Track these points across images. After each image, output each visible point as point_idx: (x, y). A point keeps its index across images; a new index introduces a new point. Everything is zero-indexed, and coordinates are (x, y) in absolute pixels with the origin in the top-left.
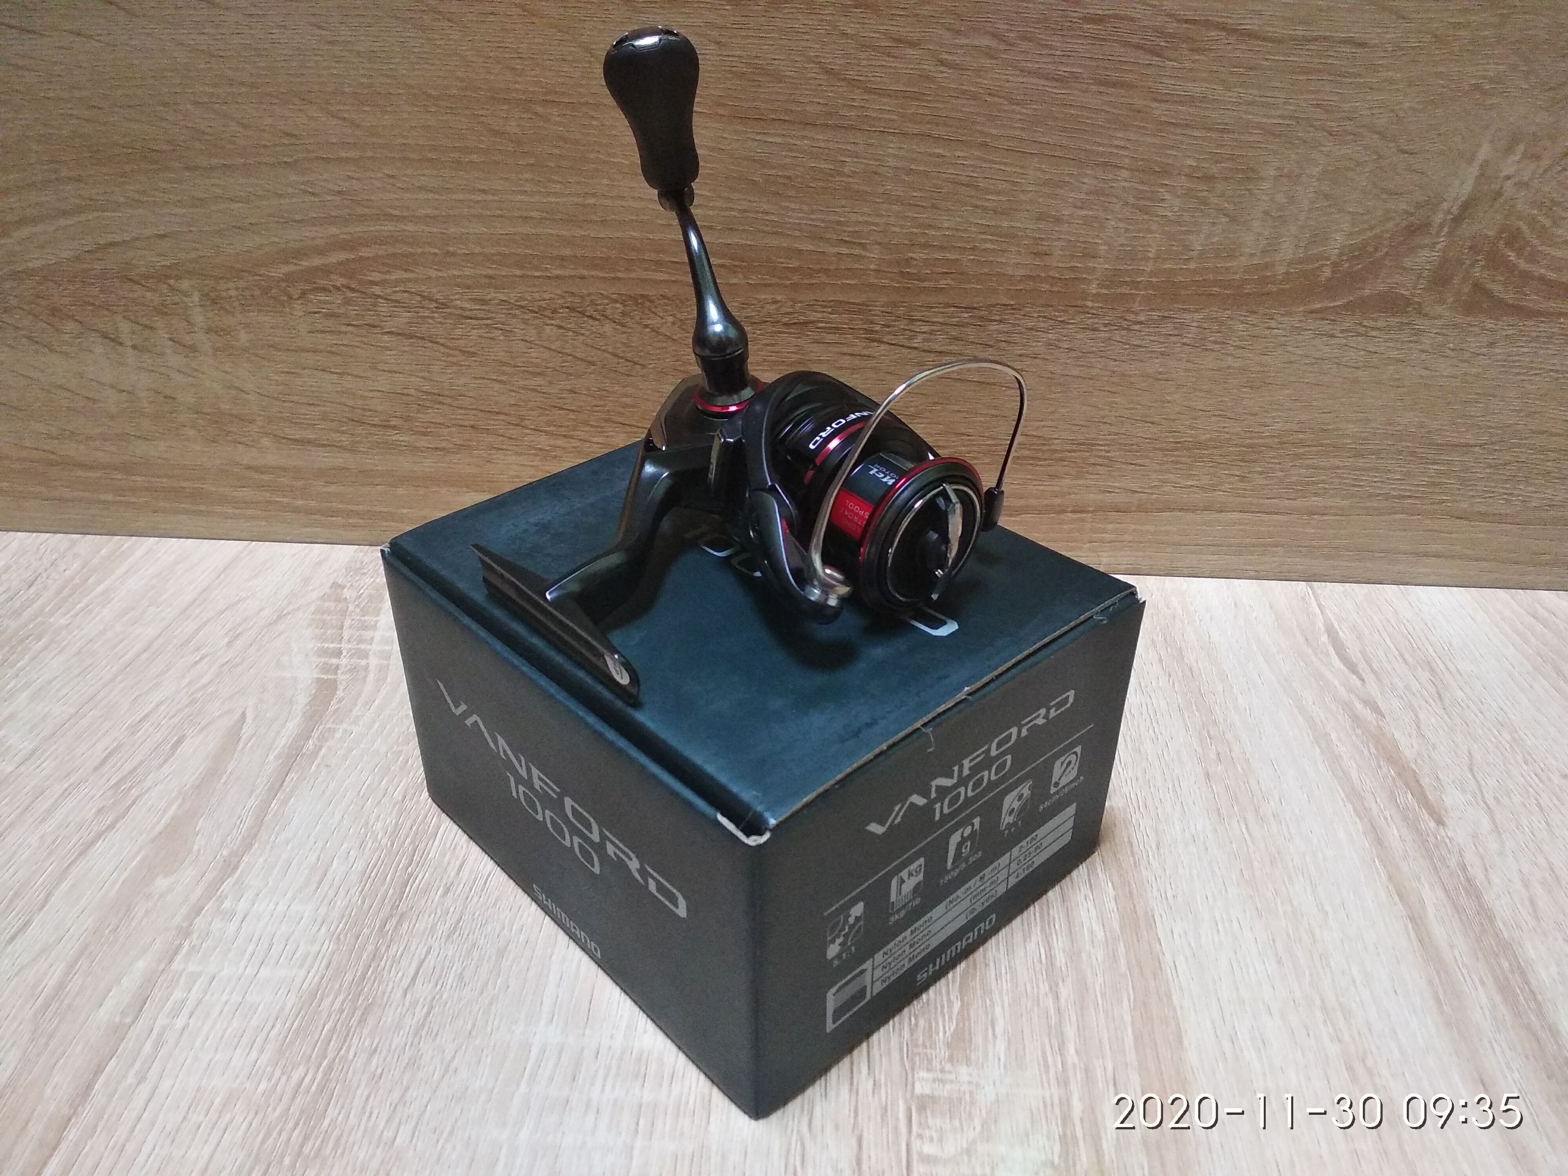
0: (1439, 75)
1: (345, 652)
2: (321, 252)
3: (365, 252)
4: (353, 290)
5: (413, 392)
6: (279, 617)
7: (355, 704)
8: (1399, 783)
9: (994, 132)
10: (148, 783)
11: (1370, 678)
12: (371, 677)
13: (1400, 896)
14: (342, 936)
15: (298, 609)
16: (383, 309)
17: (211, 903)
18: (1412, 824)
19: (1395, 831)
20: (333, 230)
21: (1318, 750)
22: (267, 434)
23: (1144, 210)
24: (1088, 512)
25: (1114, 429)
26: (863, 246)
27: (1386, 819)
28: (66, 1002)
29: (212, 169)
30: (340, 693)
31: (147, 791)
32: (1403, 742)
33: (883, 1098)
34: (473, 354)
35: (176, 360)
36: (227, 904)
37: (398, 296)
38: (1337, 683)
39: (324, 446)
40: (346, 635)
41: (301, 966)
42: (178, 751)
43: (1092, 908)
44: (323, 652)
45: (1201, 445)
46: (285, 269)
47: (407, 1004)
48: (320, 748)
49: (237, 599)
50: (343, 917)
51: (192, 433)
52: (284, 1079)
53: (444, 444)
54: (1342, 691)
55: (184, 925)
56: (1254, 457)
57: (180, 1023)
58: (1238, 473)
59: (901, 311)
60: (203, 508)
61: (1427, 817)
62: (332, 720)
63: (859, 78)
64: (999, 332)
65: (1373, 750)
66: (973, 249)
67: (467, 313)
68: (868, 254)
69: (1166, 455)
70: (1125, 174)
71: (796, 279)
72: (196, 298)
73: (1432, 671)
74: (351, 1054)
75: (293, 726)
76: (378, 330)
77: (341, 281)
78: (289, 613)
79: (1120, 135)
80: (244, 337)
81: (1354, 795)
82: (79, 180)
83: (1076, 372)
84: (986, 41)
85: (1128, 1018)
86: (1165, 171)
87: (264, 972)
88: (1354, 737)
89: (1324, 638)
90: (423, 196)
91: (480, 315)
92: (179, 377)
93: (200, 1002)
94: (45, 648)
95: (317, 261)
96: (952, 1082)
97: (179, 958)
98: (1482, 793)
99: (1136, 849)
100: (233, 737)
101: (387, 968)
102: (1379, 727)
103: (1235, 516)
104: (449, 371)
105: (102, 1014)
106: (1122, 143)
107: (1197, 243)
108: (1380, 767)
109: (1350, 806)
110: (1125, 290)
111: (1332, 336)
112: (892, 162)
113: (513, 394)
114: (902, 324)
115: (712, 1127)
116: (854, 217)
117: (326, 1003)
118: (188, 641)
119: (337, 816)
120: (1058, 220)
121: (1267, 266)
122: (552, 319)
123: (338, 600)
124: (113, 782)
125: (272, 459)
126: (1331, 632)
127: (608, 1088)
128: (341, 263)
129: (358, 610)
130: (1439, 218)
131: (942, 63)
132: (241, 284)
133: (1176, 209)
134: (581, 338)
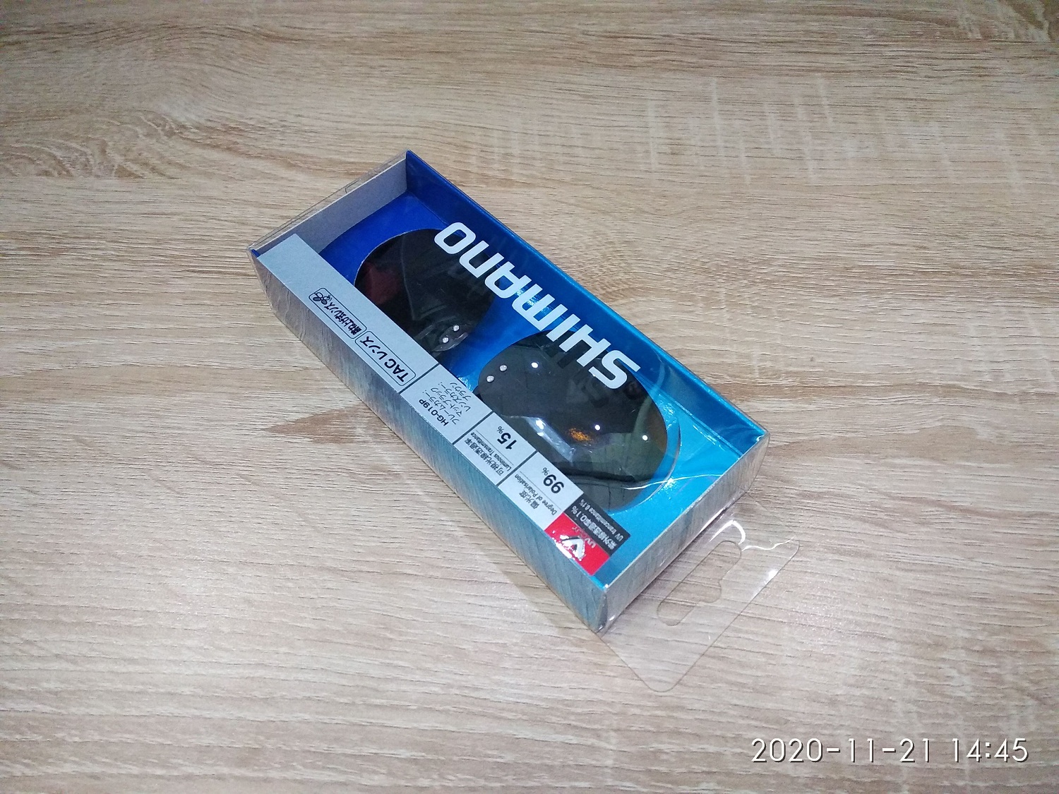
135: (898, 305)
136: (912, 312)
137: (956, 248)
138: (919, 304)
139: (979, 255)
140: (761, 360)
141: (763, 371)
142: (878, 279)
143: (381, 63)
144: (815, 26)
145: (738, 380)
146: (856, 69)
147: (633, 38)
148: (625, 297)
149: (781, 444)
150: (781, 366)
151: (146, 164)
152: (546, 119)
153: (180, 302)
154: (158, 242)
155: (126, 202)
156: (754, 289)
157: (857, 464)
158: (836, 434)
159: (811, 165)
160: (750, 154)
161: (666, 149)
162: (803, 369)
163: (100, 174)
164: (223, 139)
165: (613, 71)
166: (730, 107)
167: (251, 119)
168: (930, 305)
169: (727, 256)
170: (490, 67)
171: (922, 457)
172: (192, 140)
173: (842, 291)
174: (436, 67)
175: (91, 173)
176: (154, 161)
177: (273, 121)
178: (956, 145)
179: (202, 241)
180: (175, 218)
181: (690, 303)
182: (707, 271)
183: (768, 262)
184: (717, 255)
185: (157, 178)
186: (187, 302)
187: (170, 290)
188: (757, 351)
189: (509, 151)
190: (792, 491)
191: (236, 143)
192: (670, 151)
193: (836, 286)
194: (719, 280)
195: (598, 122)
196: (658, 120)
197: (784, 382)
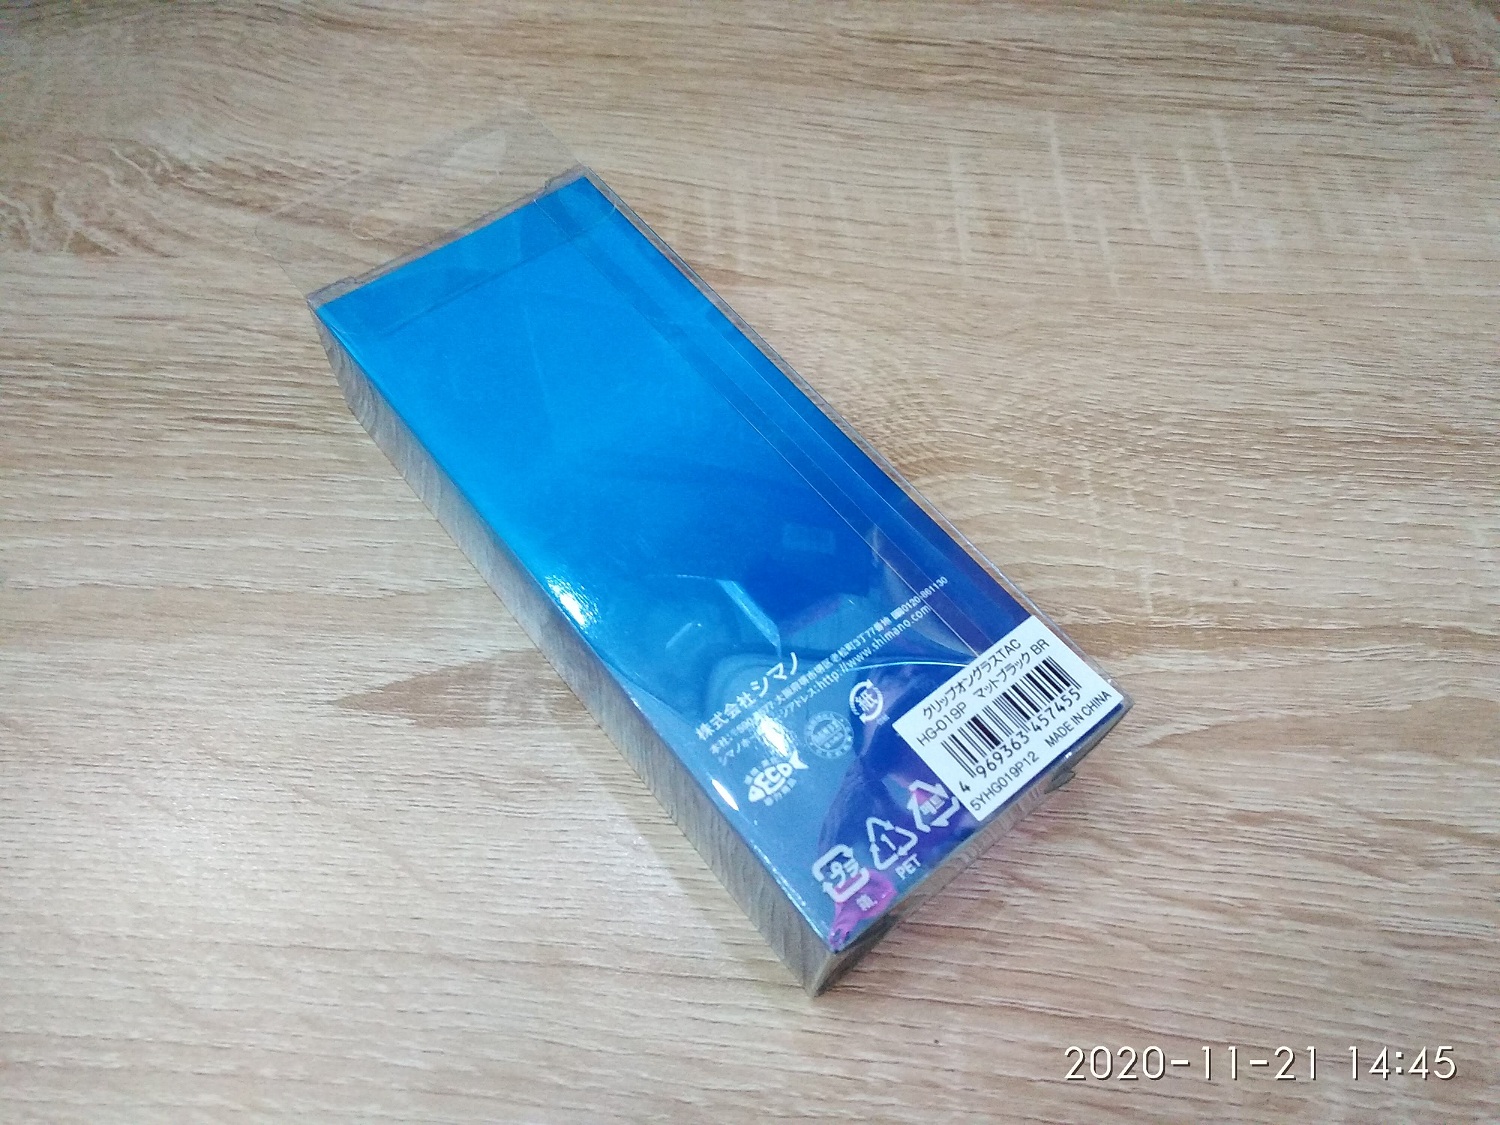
135: (1361, 492)
136: (1385, 505)
137: (1444, 400)
138: (1395, 491)
139: (1480, 412)
140: (1154, 584)
141: (1159, 602)
142: (1330, 448)
143: (516, 70)
144: (1199, 35)
145: (1119, 619)
146: (1266, 105)
147: (921, 43)
148: (930, 473)
149: (1196, 728)
150: (1187, 595)
151: (120, 231)
152: (789, 172)
153: (180, 473)
154: (144, 366)
155: (88, 297)
156: (1136, 463)
157: (1320, 762)
158: (1283, 712)
159: (1211, 258)
160: (1115, 239)
161: (983, 227)
162: (1219, 600)
163: (42, 245)
164: (253, 191)
165: (892, 96)
166: (1079, 161)
167: (300, 158)
168: (1412, 494)
169: (1089, 406)
170: (694, 84)
171: (1419, 750)
172: (201, 192)
173: (1273, 468)
174: (607, 81)
175: (26, 246)
176: (135, 227)
177: (336, 163)
178: (1428, 233)
179: (216, 367)
180: (171, 326)
181: (1036, 486)
182: (1058, 431)
183: (1154, 419)
184: (1074, 404)
185: (140, 256)
186: (194, 473)
187: (166, 452)
188: (1147, 570)
189: (730, 223)
190: (1219, 811)
191: (275, 199)
192: (987, 231)
193: (1265, 460)
194: (1081, 448)
195: (871, 179)
196: (969, 178)
197: (1194, 622)
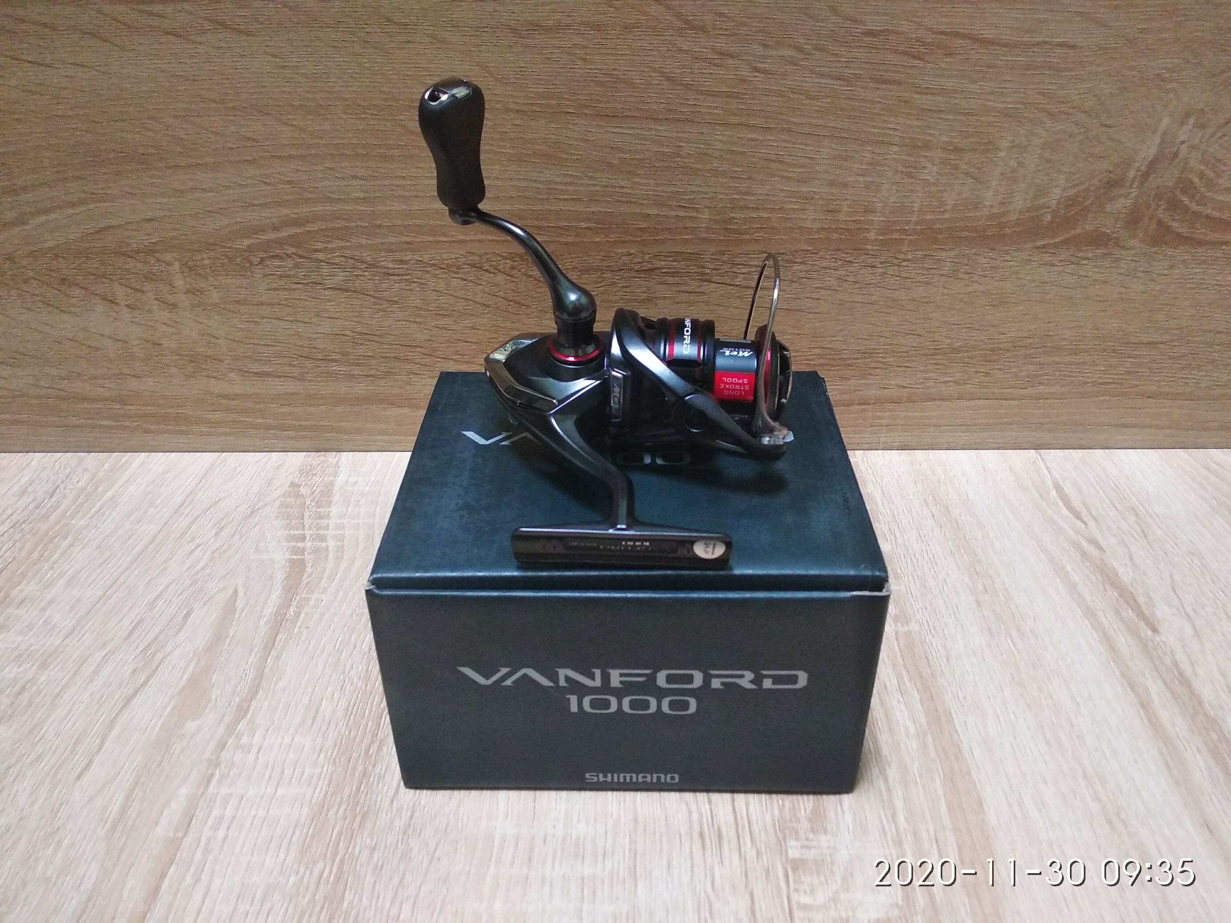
0: (1131, 68)
1: (308, 538)
2: (275, 228)
3: (309, 227)
4: (301, 257)
5: (348, 333)
6: (253, 512)
7: (322, 578)
8: (1121, 601)
9: (795, 120)
10: (169, 647)
11: (1091, 523)
12: (331, 555)
13: (1132, 688)
14: (337, 760)
15: (266, 505)
16: (325, 270)
17: (231, 740)
18: (1134, 632)
19: (1123, 639)
20: (285, 211)
21: (1059, 580)
22: (232, 370)
23: (910, 175)
24: (869, 404)
25: (888, 341)
26: (696, 210)
27: (1115, 630)
28: (130, 823)
29: (189, 166)
30: (309, 570)
31: (169, 654)
32: (1121, 570)
33: (766, 864)
34: (396, 302)
35: (163, 315)
36: (244, 740)
37: (337, 260)
38: (1066, 527)
39: (280, 377)
40: (307, 522)
41: (309, 785)
42: (189, 622)
43: (904, 709)
44: (291, 538)
45: (957, 350)
46: (247, 242)
47: (395, 811)
48: (300, 613)
49: (217, 499)
50: (336, 745)
51: (174, 370)
52: (308, 873)
53: (372, 372)
54: (1071, 533)
55: (214, 757)
56: (996, 357)
57: (221, 834)
58: (983, 370)
59: (725, 258)
60: (184, 428)
61: (1145, 627)
62: (305, 591)
63: (694, 83)
64: (801, 271)
65: (1100, 578)
66: (781, 209)
67: (391, 271)
68: (701, 216)
69: (928, 359)
70: (895, 149)
71: (645, 236)
72: (177, 266)
73: (1137, 515)
74: (357, 850)
75: (276, 597)
76: (319, 287)
77: (290, 250)
78: (259, 509)
79: (892, 119)
80: (215, 296)
81: (1090, 613)
82: (81, 178)
83: (859, 298)
84: (789, 53)
85: (940, 792)
86: (927, 146)
87: (279, 792)
88: (1084, 568)
89: (1054, 493)
90: (355, 182)
91: (401, 272)
92: (163, 328)
93: (234, 817)
94: (72, 545)
95: (272, 236)
96: (815, 847)
97: (213, 783)
98: (1183, 606)
99: (932, 663)
100: (230, 608)
101: (375, 783)
102: (1102, 560)
103: (982, 402)
104: (376, 316)
105: (160, 831)
106: (892, 126)
107: (950, 199)
108: (1105, 590)
109: (1086, 622)
110: (896, 236)
111: (1053, 265)
112: (719, 145)
113: (427, 331)
114: (726, 268)
115: (640, 891)
116: (690, 188)
117: (332, 813)
118: (184, 533)
119: (320, 667)
120: (845, 185)
121: (1003, 215)
122: (457, 273)
123: (298, 496)
124: (141, 648)
125: (238, 389)
126: (1058, 488)
127: (557, 866)
128: (291, 236)
129: (313, 504)
130: (1132, 174)
131: (756, 70)
132: (212, 254)
133: (934, 174)
134: (480, 287)
